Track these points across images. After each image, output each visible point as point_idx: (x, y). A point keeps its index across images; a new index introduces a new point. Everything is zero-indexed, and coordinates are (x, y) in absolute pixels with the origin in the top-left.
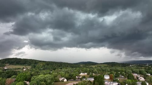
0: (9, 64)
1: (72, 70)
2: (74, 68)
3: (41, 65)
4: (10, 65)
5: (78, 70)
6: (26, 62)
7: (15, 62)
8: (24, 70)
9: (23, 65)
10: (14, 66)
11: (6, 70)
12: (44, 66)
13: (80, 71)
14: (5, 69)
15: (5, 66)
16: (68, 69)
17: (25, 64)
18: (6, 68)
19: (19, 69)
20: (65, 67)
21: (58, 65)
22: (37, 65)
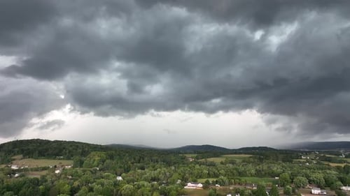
0: (21, 156)
1: (168, 174)
2: (173, 168)
3: (97, 158)
4: (24, 157)
5: (182, 174)
6: (61, 151)
7: (37, 152)
8: (57, 172)
9: (54, 159)
10: (34, 160)
11: (14, 172)
12: (104, 162)
13: (187, 175)
14: (13, 170)
15: (14, 162)
16: (159, 170)
17: (58, 156)
18: (14, 167)
19: (44, 169)
20: (152, 164)
21: (134, 159)
22: (86, 160)
